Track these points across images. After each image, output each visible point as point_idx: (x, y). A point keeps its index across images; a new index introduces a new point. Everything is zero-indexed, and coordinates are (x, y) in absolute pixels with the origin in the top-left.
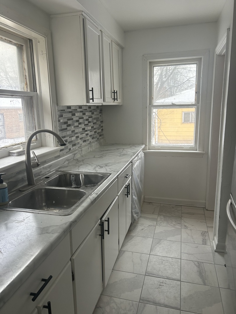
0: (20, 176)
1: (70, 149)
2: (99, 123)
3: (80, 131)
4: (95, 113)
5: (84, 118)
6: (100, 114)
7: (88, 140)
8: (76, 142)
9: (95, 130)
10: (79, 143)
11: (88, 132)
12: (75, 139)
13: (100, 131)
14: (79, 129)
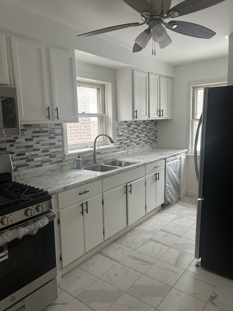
0: (90, 158)
1: (125, 148)
2: (153, 132)
3: (134, 137)
4: (149, 125)
5: (138, 129)
6: (155, 126)
7: (141, 143)
8: (130, 144)
9: (148, 137)
10: (132, 145)
11: (142, 138)
12: (129, 142)
13: (153, 138)
14: (133, 136)
